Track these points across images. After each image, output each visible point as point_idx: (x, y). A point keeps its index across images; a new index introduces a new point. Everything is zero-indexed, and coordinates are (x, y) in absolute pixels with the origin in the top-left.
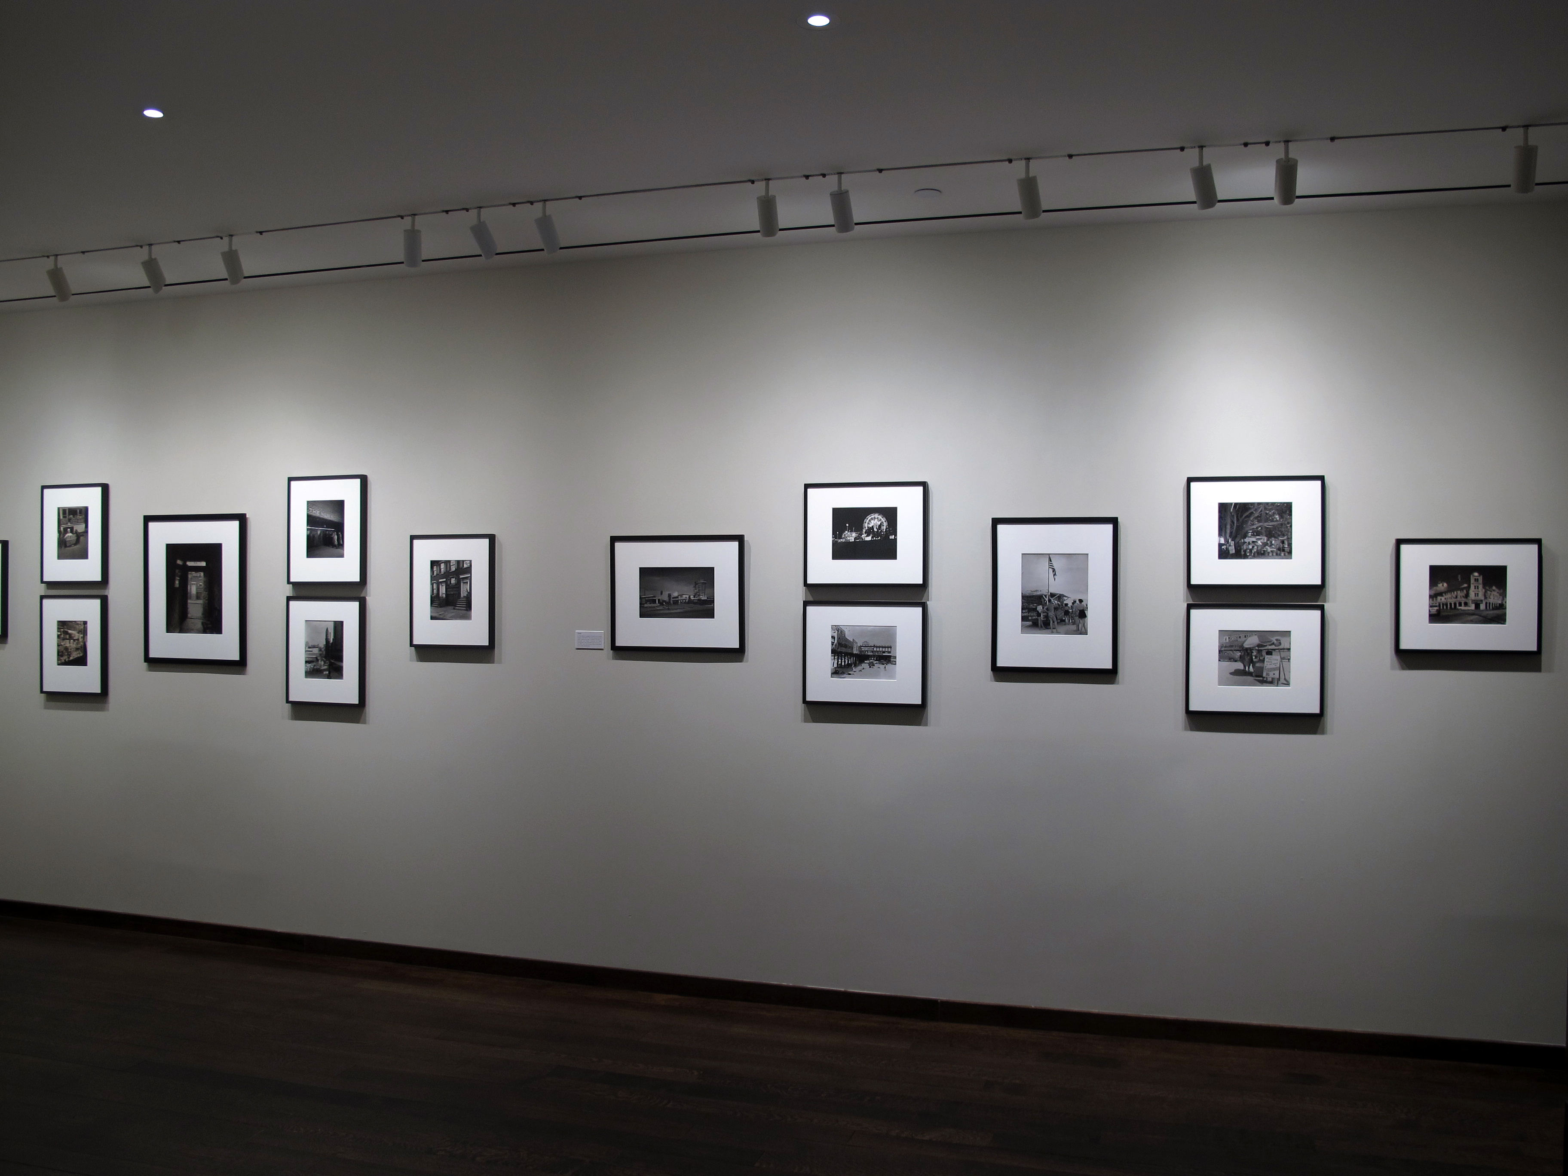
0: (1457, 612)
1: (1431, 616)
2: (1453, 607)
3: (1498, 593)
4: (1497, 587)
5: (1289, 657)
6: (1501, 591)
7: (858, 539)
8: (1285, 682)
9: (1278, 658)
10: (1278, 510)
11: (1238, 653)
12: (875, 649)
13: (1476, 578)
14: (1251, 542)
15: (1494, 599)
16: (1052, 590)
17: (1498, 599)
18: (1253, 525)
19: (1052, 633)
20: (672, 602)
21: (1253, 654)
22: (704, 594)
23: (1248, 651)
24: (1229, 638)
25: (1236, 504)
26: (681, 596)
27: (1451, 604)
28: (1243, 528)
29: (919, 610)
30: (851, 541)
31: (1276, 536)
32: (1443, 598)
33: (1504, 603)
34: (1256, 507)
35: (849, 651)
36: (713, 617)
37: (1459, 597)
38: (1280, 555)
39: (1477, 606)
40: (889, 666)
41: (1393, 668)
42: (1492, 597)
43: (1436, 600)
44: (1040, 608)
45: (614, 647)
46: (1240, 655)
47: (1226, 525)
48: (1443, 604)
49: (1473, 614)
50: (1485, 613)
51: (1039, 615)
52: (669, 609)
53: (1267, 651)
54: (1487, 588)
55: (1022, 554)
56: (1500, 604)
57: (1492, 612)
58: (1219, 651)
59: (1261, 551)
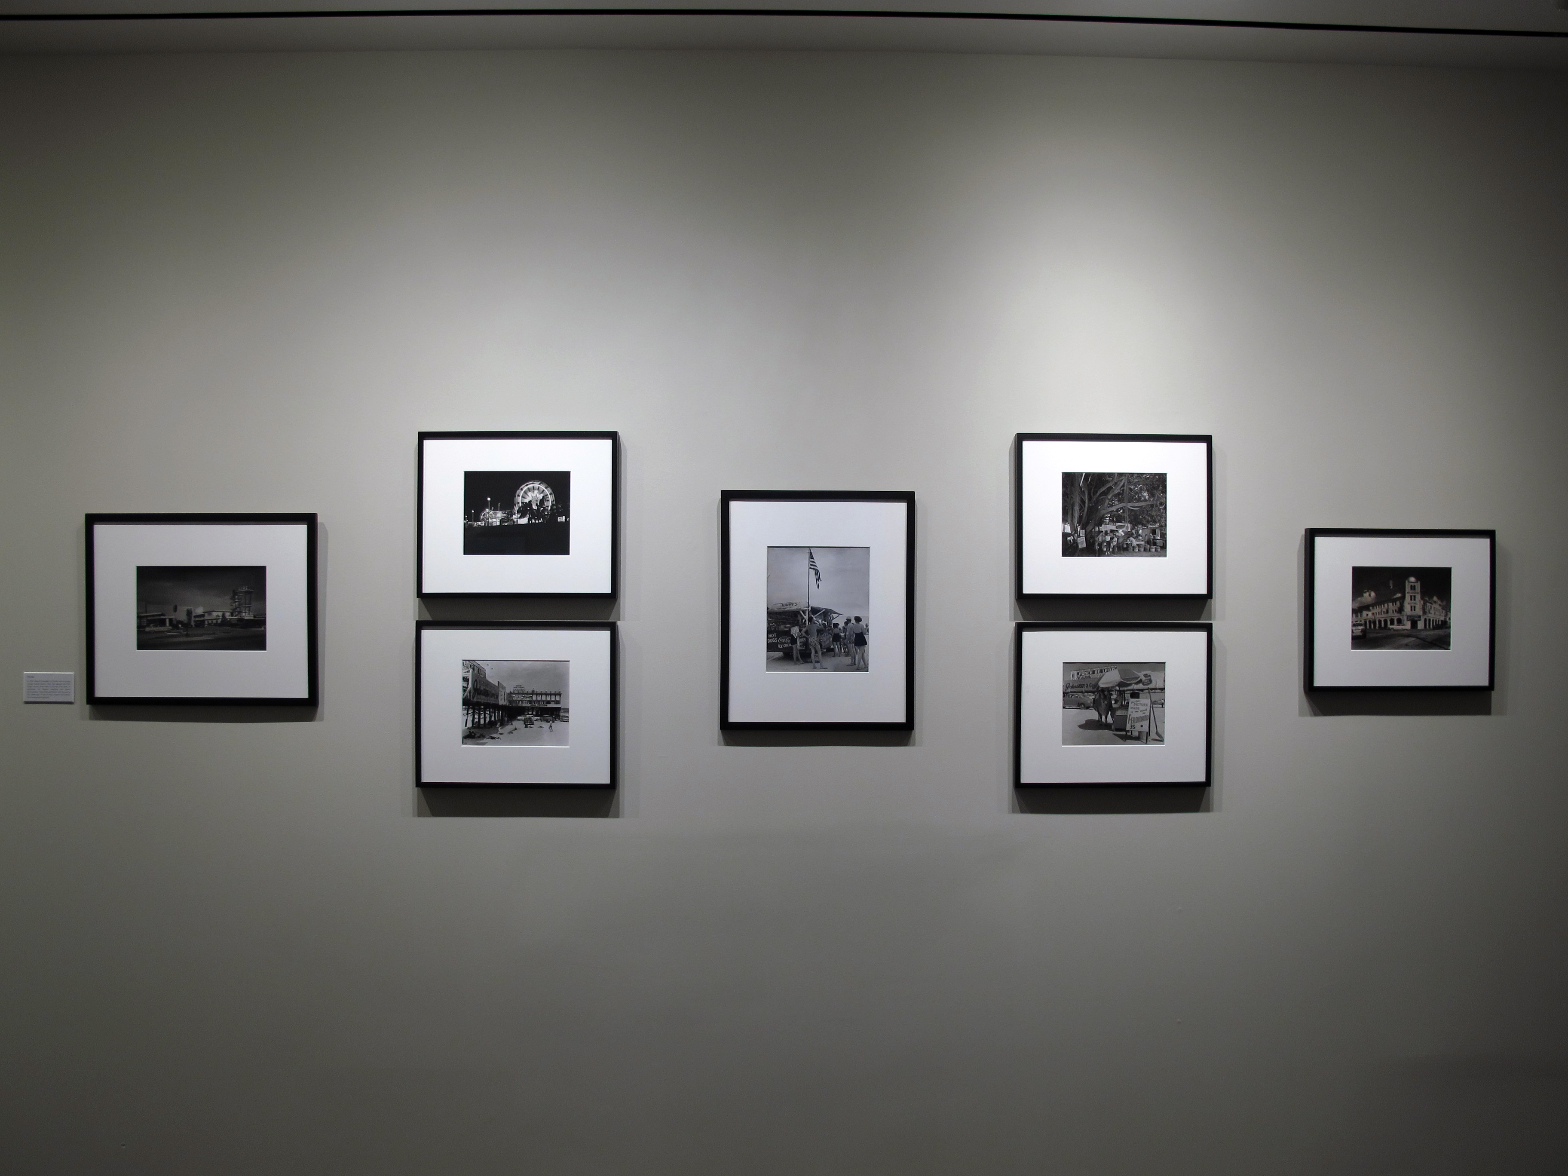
0: (1389, 633)
1: (1354, 638)
2: (1383, 625)
3: (1440, 605)
4: (1439, 598)
5: (1163, 701)
6: (1444, 603)
7: (506, 522)
8: (1158, 738)
9: (1148, 702)
10: (1147, 484)
11: (1090, 695)
12: (534, 698)
13: (1413, 584)
14: (1109, 532)
15: (1435, 614)
16: (814, 604)
17: (1440, 615)
18: (1112, 506)
19: (815, 669)
20: (193, 623)
21: (1112, 697)
22: (249, 610)
23: (1104, 693)
24: (1078, 674)
25: (1088, 475)
26: (210, 613)
27: (1380, 622)
28: (1097, 510)
29: (606, 635)
30: (494, 524)
31: (1144, 522)
32: (1370, 614)
33: (1448, 619)
34: (1115, 480)
35: (492, 701)
36: (264, 648)
37: (1390, 611)
38: (1150, 551)
39: (1414, 624)
40: (557, 725)
41: (1301, 714)
42: (1432, 611)
43: (1361, 616)
44: (795, 631)
45: (92, 699)
46: (1094, 699)
47: (1073, 505)
48: (1370, 622)
49: (1408, 636)
50: (1424, 634)
51: (794, 641)
52: (187, 635)
53: (1131, 692)
54: (1427, 599)
55: (768, 547)
56: (1442, 621)
57: (1431, 633)
58: (1064, 693)
59: (1123, 545)
